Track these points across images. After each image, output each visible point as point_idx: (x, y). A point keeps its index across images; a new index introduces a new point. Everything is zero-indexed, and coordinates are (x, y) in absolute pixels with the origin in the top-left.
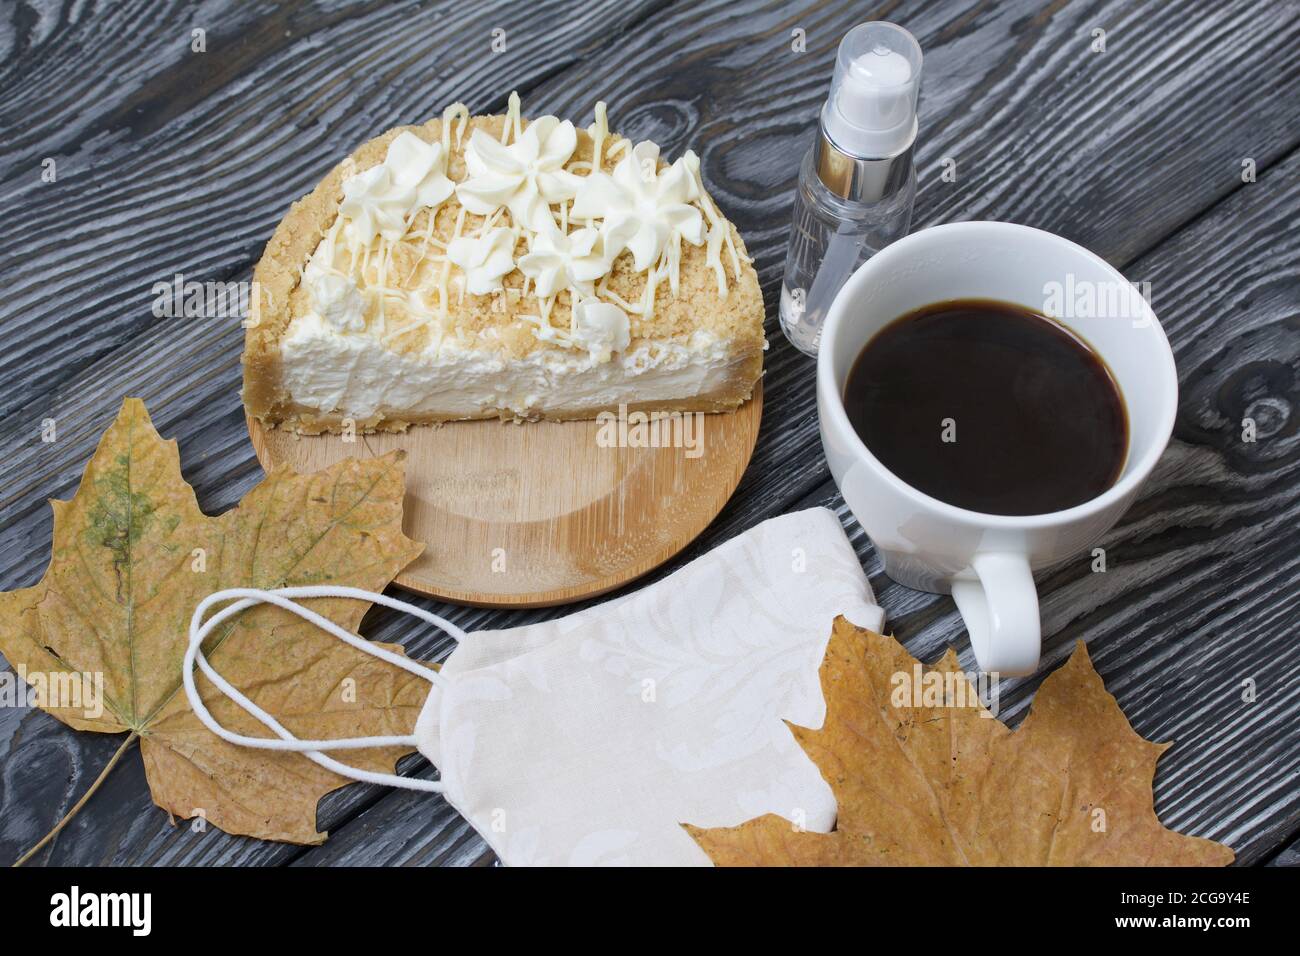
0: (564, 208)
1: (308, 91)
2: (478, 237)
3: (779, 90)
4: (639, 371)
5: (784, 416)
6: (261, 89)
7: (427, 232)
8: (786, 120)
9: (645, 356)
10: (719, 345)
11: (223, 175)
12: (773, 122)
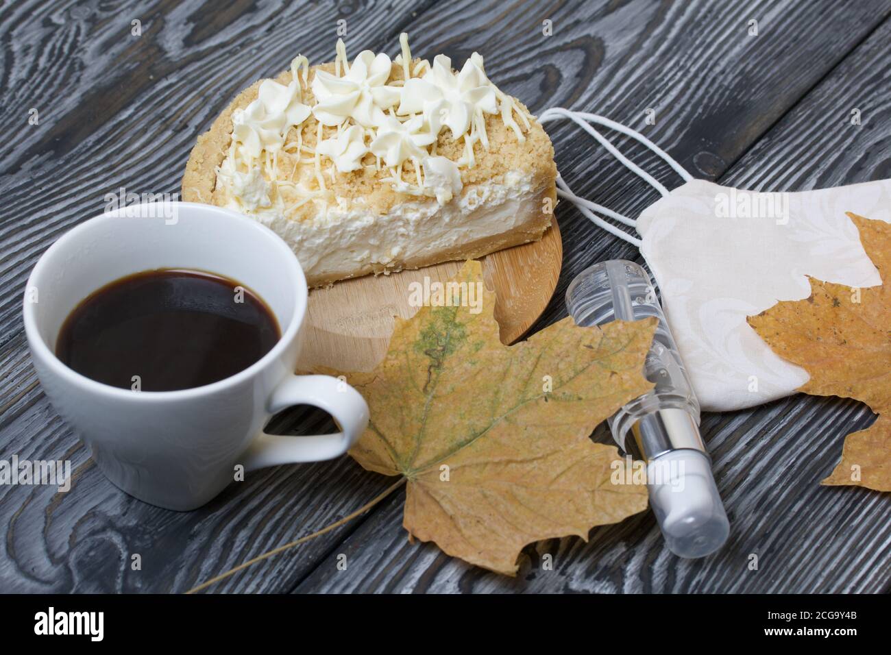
0: (391, 111)
1: (175, 109)
2: (336, 138)
3: (506, 57)
4: (472, 208)
5: (573, 245)
6: (141, 113)
7: (298, 143)
8: (518, 72)
9: (475, 196)
10: (525, 179)
11: (128, 168)
12: (508, 76)
